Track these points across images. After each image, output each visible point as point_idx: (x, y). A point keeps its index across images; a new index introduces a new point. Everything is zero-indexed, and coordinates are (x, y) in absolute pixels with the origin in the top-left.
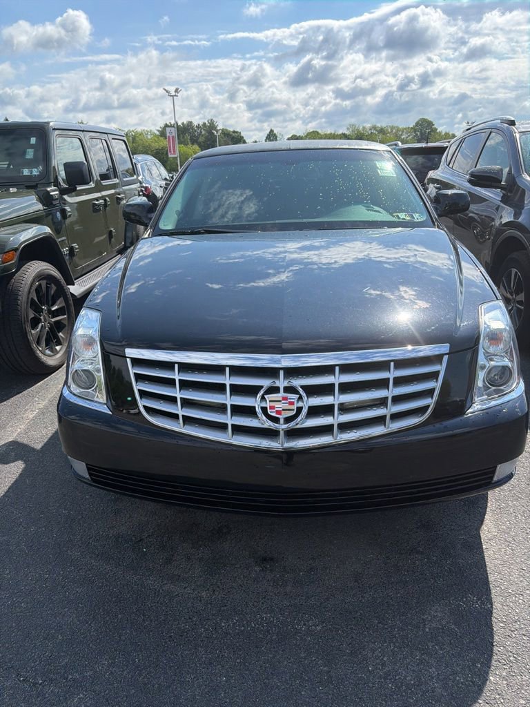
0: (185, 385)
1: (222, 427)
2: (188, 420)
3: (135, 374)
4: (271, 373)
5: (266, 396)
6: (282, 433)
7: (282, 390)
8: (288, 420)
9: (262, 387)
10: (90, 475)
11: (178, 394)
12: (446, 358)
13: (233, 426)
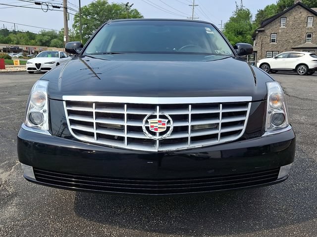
0: (99, 115)
1: (121, 139)
2: (100, 136)
3: (68, 110)
4: (152, 107)
5: (148, 120)
6: (158, 141)
7: (158, 117)
8: (161, 134)
9: (146, 115)
10: (36, 175)
11: (94, 121)
12: (250, 104)
13: (128, 138)
